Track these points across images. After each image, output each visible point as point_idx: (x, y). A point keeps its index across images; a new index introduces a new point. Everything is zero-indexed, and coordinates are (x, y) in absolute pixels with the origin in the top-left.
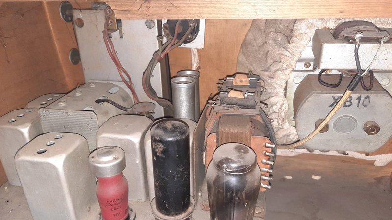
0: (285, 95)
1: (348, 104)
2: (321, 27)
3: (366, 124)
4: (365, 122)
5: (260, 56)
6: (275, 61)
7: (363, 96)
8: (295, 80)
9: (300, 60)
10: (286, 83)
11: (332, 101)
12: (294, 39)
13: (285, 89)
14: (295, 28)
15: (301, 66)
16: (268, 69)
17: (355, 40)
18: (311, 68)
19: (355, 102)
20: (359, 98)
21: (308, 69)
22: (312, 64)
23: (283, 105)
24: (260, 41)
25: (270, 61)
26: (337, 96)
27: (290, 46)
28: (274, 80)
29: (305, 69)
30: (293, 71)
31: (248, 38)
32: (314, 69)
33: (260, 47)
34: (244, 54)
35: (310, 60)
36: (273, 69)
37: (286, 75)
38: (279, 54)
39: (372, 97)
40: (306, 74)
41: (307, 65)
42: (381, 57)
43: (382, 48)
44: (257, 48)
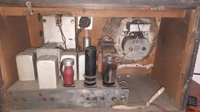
0: (119, 43)
1: (137, 42)
2: (128, 22)
3: (142, 48)
4: (142, 47)
5: (109, 32)
6: (115, 33)
7: (141, 40)
8: (122, 38)
9: (123, 32)
10: (119, 39)
11: (133, 42)
12: (121, 25)
13: (119, 41)
14: (121, 22)
15: (123, 34)
16: (113, 36)
17: (138, 23)
18: (126, 34)
19: (139, 41)
20: (140, 40)
21: (125, 34)
22: (126, 33)
23: (119, 46)
24: (109, 27)
25: (113, 33)
26: (134, 40)
27: (120, 27)
28: (115, 39)
29: (124, 34)
30: (121, 35)
31: (105, 27)
32: (127, 34)
33: (109, 29)
34: (104, 32)
35: (126, 31)
36: (115, 35)
37: (119, 36)
38: (117, 30)
39: (143, 39)
40: (125, 36)
41: (125, 33)
42: (144, 28)
43: (144, 26)
44: (108, 30)
